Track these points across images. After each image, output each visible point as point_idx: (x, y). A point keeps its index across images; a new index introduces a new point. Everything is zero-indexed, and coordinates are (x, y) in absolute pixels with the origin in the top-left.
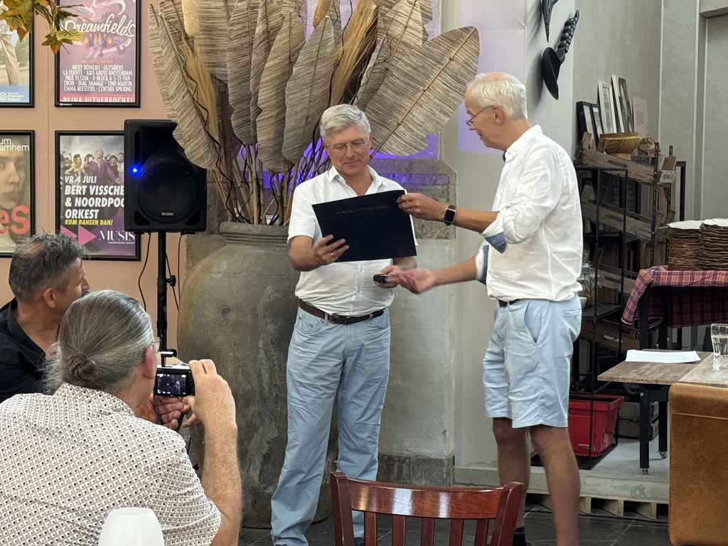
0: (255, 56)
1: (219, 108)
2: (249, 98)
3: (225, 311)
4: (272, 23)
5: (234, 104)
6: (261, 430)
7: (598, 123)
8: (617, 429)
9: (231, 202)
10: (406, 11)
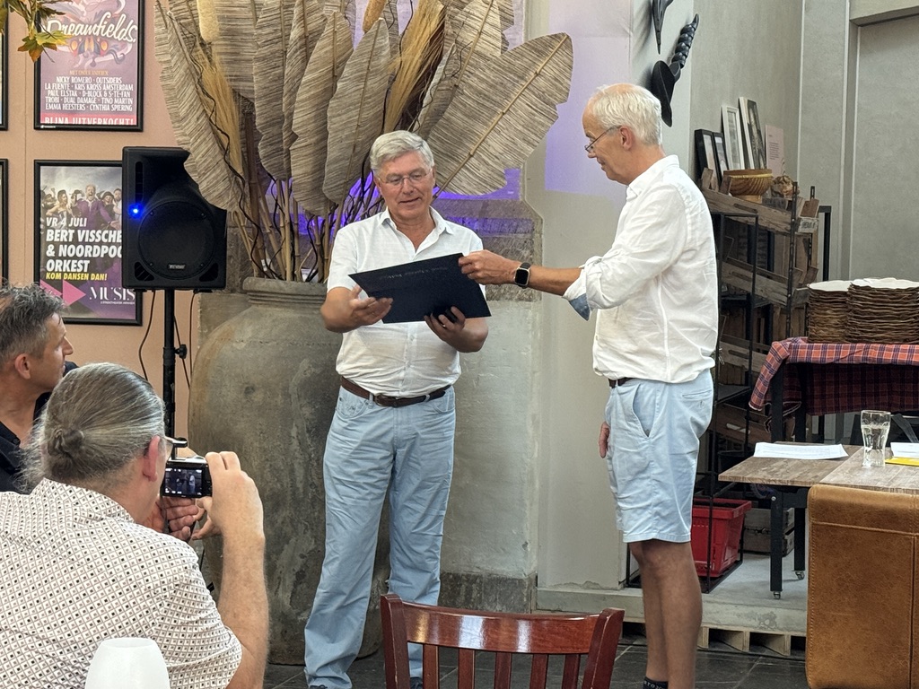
0: (290, 68)
1: (243, 132)
2: (281, 121)
3: (249, 390)
4: (311, 27)
5: (262, 129)
6: (293, 540)
7: (721, 157)
8: (742, 542)
9: (257, 253)
10: (480, 13)
